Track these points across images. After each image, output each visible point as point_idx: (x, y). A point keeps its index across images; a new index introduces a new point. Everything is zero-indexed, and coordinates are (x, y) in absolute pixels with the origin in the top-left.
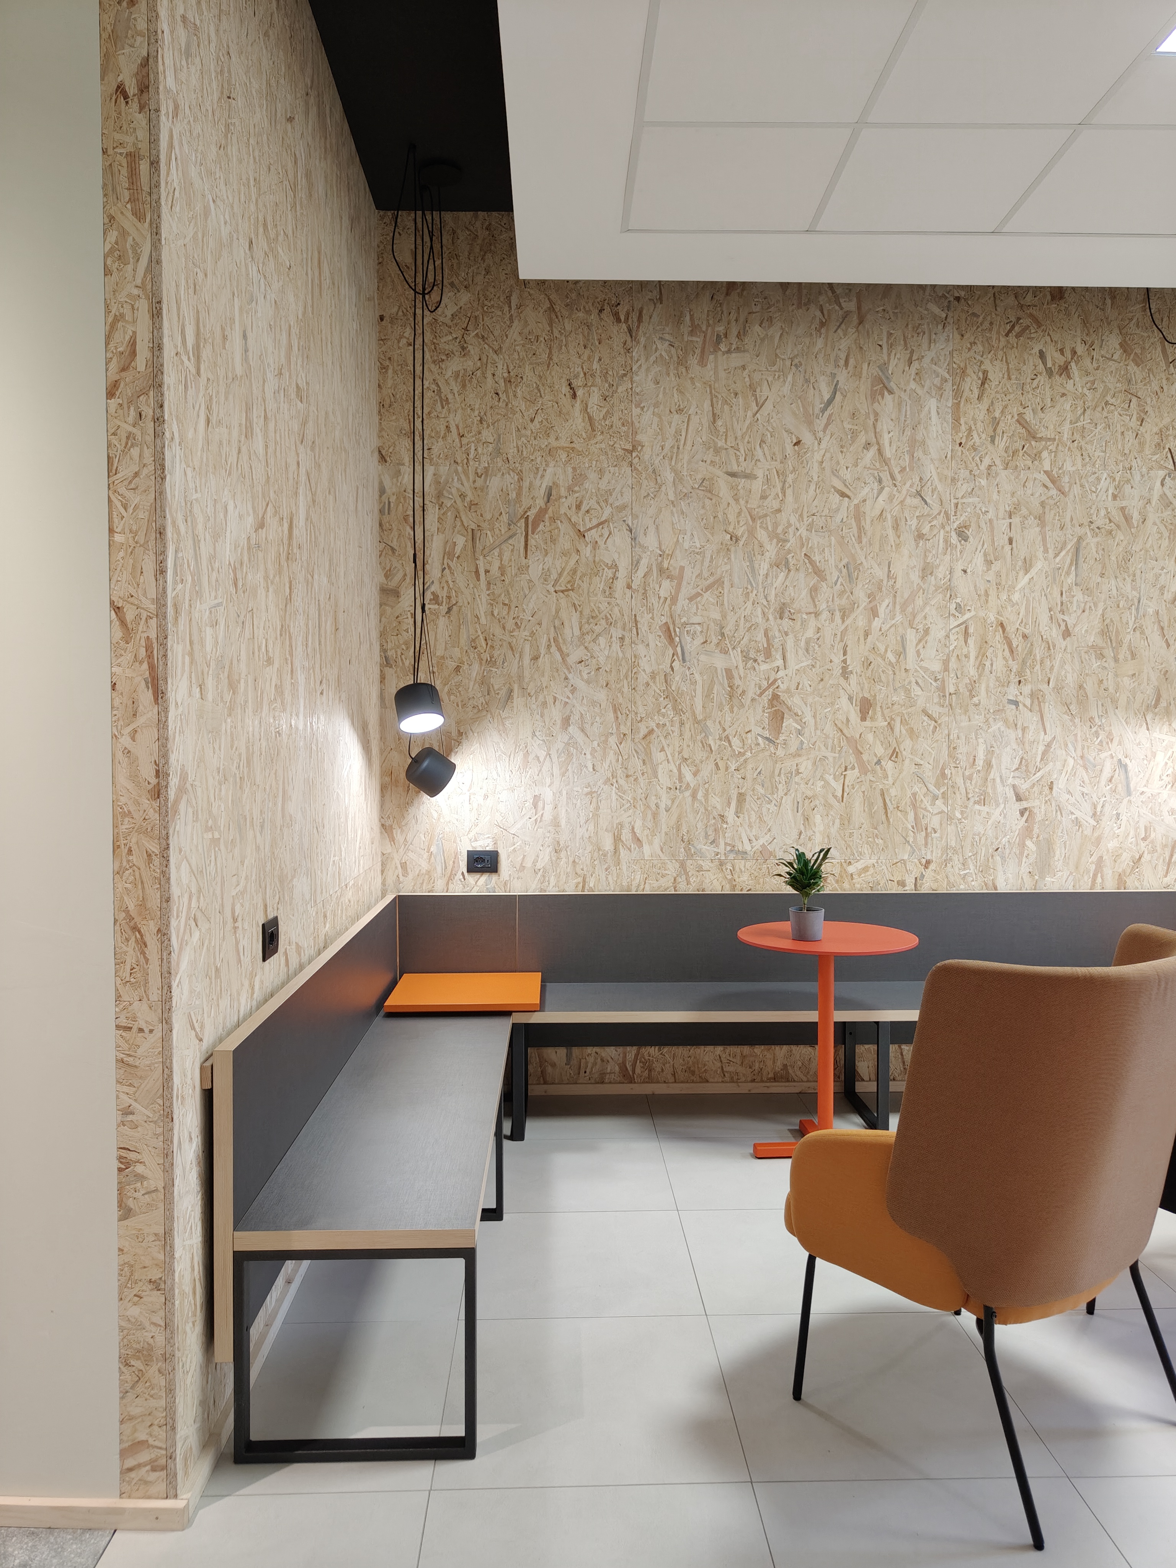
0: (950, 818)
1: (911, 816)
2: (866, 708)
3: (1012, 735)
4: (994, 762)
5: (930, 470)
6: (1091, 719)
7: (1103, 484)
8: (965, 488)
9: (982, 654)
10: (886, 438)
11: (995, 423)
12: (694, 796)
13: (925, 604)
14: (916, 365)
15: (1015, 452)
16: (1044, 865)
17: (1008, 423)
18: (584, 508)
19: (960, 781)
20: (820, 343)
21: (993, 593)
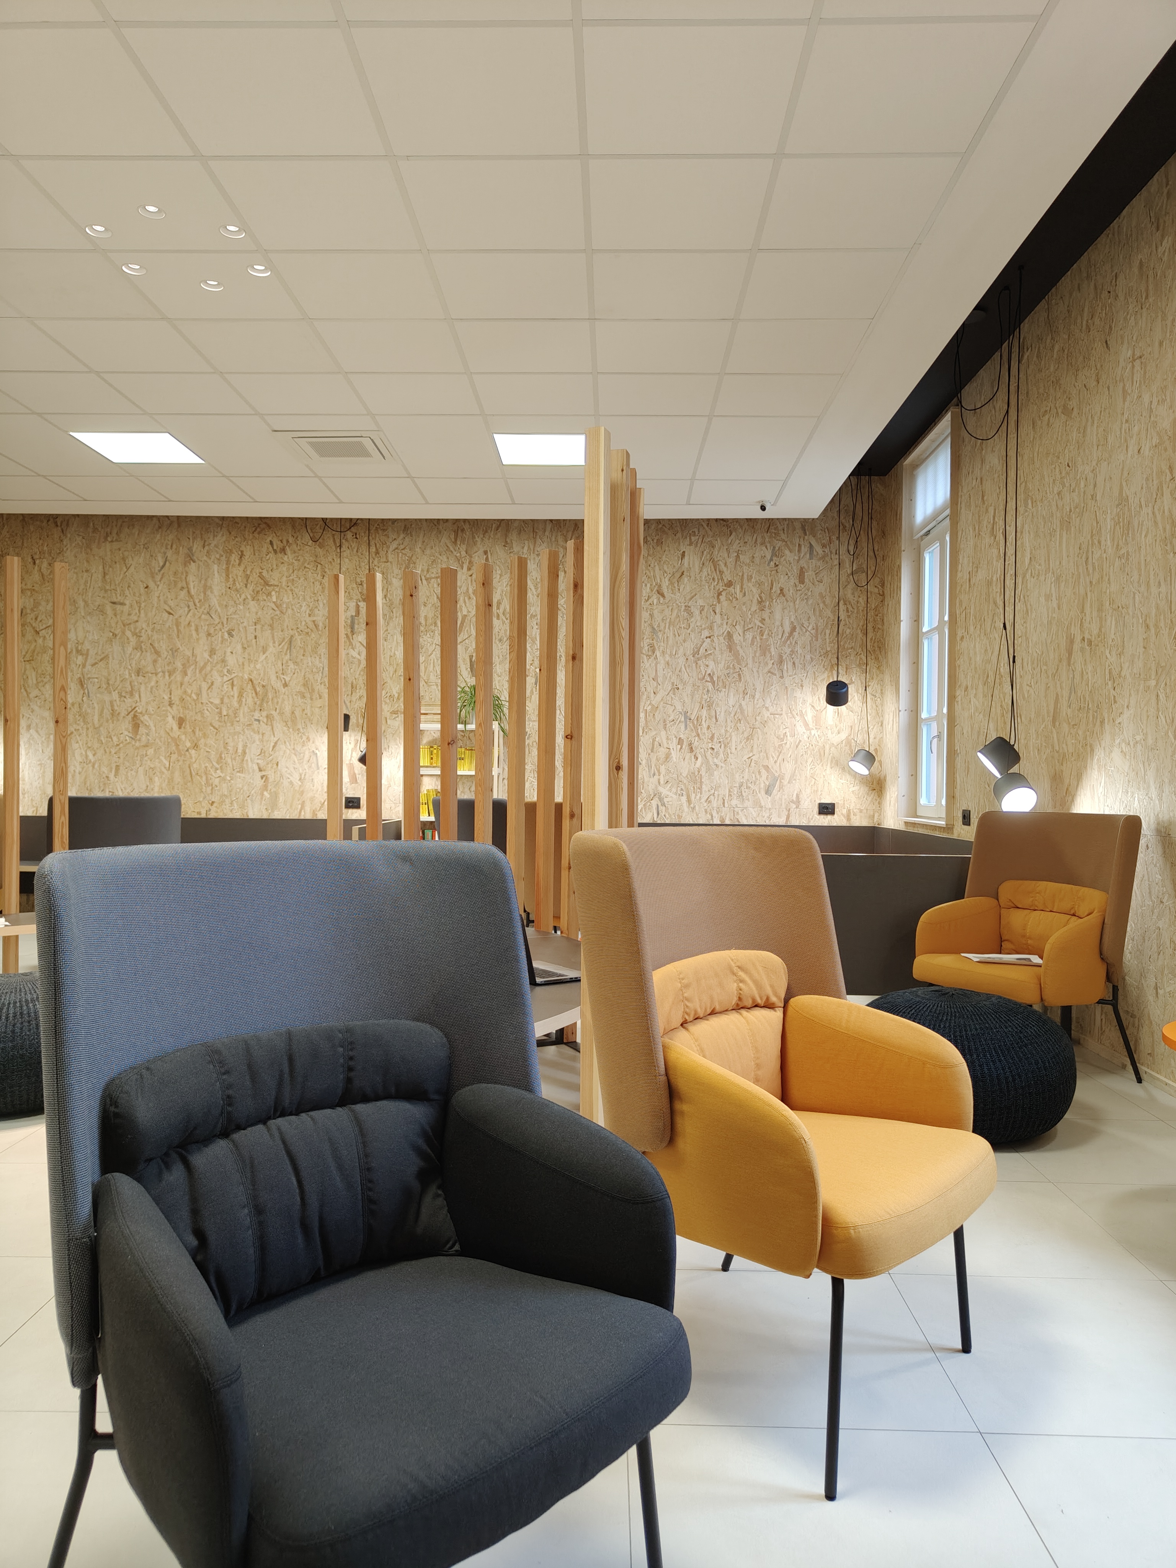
0: (224, 779)
1: (204, 778)
2: (181, 722)
3: (257, 737)
4: (247, 751)
5: (214, 601)
6: (298, 729)
7: (304, 608)
8: (232, 610)
9: (241, 695)
10: (191, 585)
11: (247, 577)
12: (93, 767)
13: (212, 669)
14: (207, 548)
15: (258, 592)
16: (274, 804)
17: (254, 577)
18: (39, 619)
19: (229, 761)
20: (158, 536)
21: (246, 664)
